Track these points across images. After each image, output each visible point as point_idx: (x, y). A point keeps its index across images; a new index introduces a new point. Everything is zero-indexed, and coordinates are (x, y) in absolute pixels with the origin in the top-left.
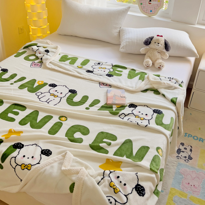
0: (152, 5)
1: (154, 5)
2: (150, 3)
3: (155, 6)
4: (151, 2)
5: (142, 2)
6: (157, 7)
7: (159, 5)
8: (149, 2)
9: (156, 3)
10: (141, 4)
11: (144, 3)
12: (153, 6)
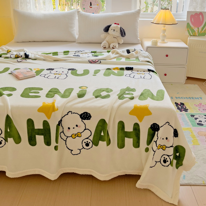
3: (96, 9)
5: (84, 7)
8: (90, 6)
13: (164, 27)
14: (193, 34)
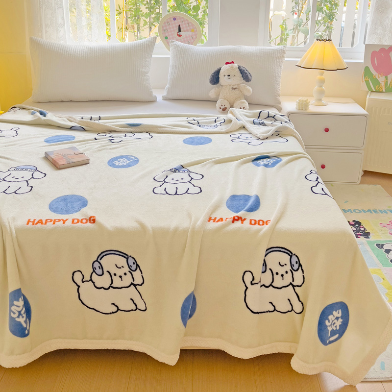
0: (183, 38)
1: (186, 37)
2: (180, 36)
3: (188, 38)
4: (181, 33)
5: (167, 35)
6: (192, 41)
7: (194, 37)
8: (179, 34)
9: (189, 33)
10: (166, 38)
11: (171, 37)
12: (185, 39)
13: (322, 74)
14: (375, 88)
